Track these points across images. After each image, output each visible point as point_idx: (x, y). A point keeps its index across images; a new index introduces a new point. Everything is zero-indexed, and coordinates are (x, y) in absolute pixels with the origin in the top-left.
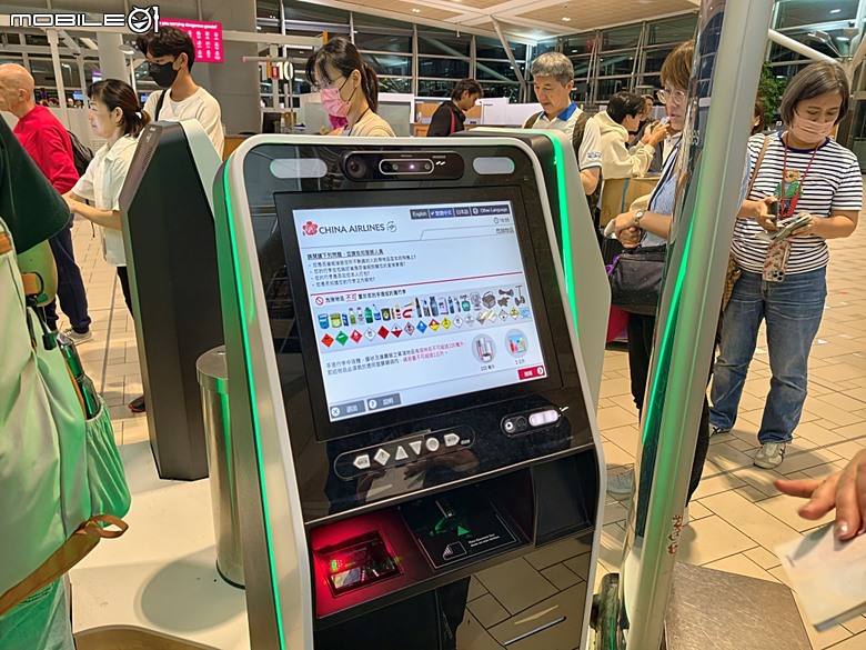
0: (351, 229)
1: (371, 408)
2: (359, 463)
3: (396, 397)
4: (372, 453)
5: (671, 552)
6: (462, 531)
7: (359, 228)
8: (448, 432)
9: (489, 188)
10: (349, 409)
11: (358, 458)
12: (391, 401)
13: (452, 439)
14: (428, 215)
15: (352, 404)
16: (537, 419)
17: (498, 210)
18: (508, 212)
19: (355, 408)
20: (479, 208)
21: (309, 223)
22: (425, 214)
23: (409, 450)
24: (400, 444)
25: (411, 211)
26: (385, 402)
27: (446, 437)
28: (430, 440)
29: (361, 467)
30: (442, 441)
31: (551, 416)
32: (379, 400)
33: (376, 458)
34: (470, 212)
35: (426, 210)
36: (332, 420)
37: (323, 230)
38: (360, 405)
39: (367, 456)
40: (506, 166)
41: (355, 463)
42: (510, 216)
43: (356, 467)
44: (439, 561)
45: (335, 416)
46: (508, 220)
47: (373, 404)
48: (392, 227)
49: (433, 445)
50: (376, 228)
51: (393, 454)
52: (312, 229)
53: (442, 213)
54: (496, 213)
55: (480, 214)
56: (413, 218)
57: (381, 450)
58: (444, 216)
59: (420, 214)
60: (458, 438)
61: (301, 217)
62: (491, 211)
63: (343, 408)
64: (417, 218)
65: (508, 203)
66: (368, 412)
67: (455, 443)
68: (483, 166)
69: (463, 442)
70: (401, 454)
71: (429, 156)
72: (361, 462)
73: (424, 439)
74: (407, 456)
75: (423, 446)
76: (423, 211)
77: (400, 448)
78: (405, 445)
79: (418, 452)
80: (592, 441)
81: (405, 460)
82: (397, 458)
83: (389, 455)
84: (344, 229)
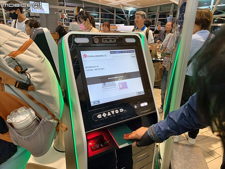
0: (95, 56)
2: (99, 117)
4: (102, 114)
5: (173, 139)
7: (97, 56)
8: (121, 108)
9: (129, 46)
10: (96, 103)
11: (98, 115)
13: (122, 110)
14: (114, 53)
15: (96, 101)
16: (142, 105)
17: (132, 52)
18: (134, 52)
19: (97, 102)
21: (85, 55)
22: (114, 52)
23: (111, 113)
24: (109, 111)
25: (110, 52)
27: (120, 109)
28: (116, 110)
29: (99, 118)
30: (119, 111)
31: (146, 104)
33: (103, 115)
34: (125, 52)
35: (114, 51)
36: (92, 106)
37: (88, 56)
38: (99, 101)
39: (101, 115)
40: (133, 41)
41: (98, 117)
42: (135, 53)
43: (98, 118)
45: (92, 105)
46: (134, 54)
48: (105, 56)
49: (117, 112)
50: (101, 56)
51: (107, 114)
52: (85, 56)
54: (131, 52)
55: (127, 52)
56: (111, 53)
57: (104, 113)
58: (118, 53)
59: (112, 52)
60: (123, 110)
61: (83, 53)
62: (130, 52)
63: (94, 102)
64: (112, 53)
65: (134, 50)
66: (100, 103)
68: (128, 40)
69: (124, 111)
70: (109, 114)
71: (115, 38)
72: (99, 116)
73: (115, 110)
74: (110, 115)
75: (115, 112)
76: (113, 52)
77: (109, 112)
78: (110, 112)
79: (113, 114)
80: (156, 110)
81: (110, 116)
82: (108, 115)
83: (106, 114)
84: (93, 56)
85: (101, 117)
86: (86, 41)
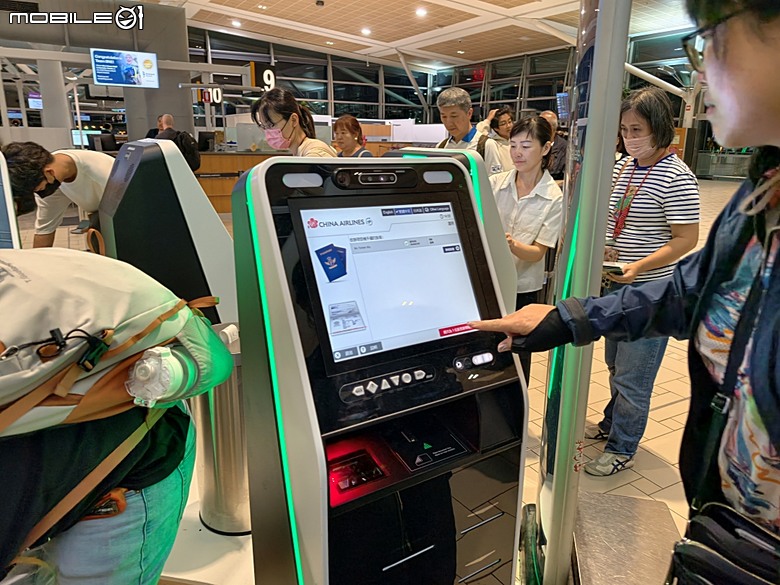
0: (341, 224)
1: (362, 353)
2: (356, 392)
3: (379, 345)
4: (365, 385)
5: (576, 470)
6: (427, 446)
7: (347, 223)
8: (417, 369)
9: (434, 194)
10: (347, 353)
11: (356, 388)
12: (375, 347)
13: (420, 375)
14: (393, 213)
15: (348, 350)
16: (478, 360)
17: (443, 209)
18: (450, 210)
19: (351, 353)
20: (429, 207)
21: (312, 220)
22: (391, 212)
23: (391, 383)
24: (385, 378)
25: (382, 210)
26: (372, 348)
27: (416, 373)
28: (404, 375)
29: (358, 394)
30: (413, 376)
31: (488, 357)
32: (368, 347)
33: (368, 388)
34: (423, 211)
35: (393, 209)
36: (336, 361)
37: (322, 225)
38: (354, 350)
39: (362, 387)
40: (446, 178)
41: (354, 392)
42: (451, 213)
43: (354, 395)
44: (414, 466)
45: (337, 358)
46: (450, 216)
47: (364, 350)
48: (369, 221)
49: (407, 378)
50: (358, 222)
51: (380, 385)
52: (314, 223)
53: (404, 211)
54: (440, 211)
55: (430, 212)
56: (384, 215)
57: (371, 383)
58: (405, 214)
59: (388, 213)
60: (424, 373)
61: (306, 215)
62: (437, 210)
63: (342, 352)
64: (386, 215)
65: (449, 204)
66: (360, 355)
67: (422, 377)
68: (431, 178)
69: (428, 377)
70: (385, 385)
71: (393, 171)
72: (358, 391)
73: (401, 374)
74: (389, 387)
75: (400, 379)
76: (390, 210)
77: (384, 381)
78: (387, 378)
79: (397, 384)
80: (517, 375)
81: (388, 390)
82: (383, 388)
83: (377, 386)
84: (336, 224)
85: (363, 393)
86: (313, 181)
